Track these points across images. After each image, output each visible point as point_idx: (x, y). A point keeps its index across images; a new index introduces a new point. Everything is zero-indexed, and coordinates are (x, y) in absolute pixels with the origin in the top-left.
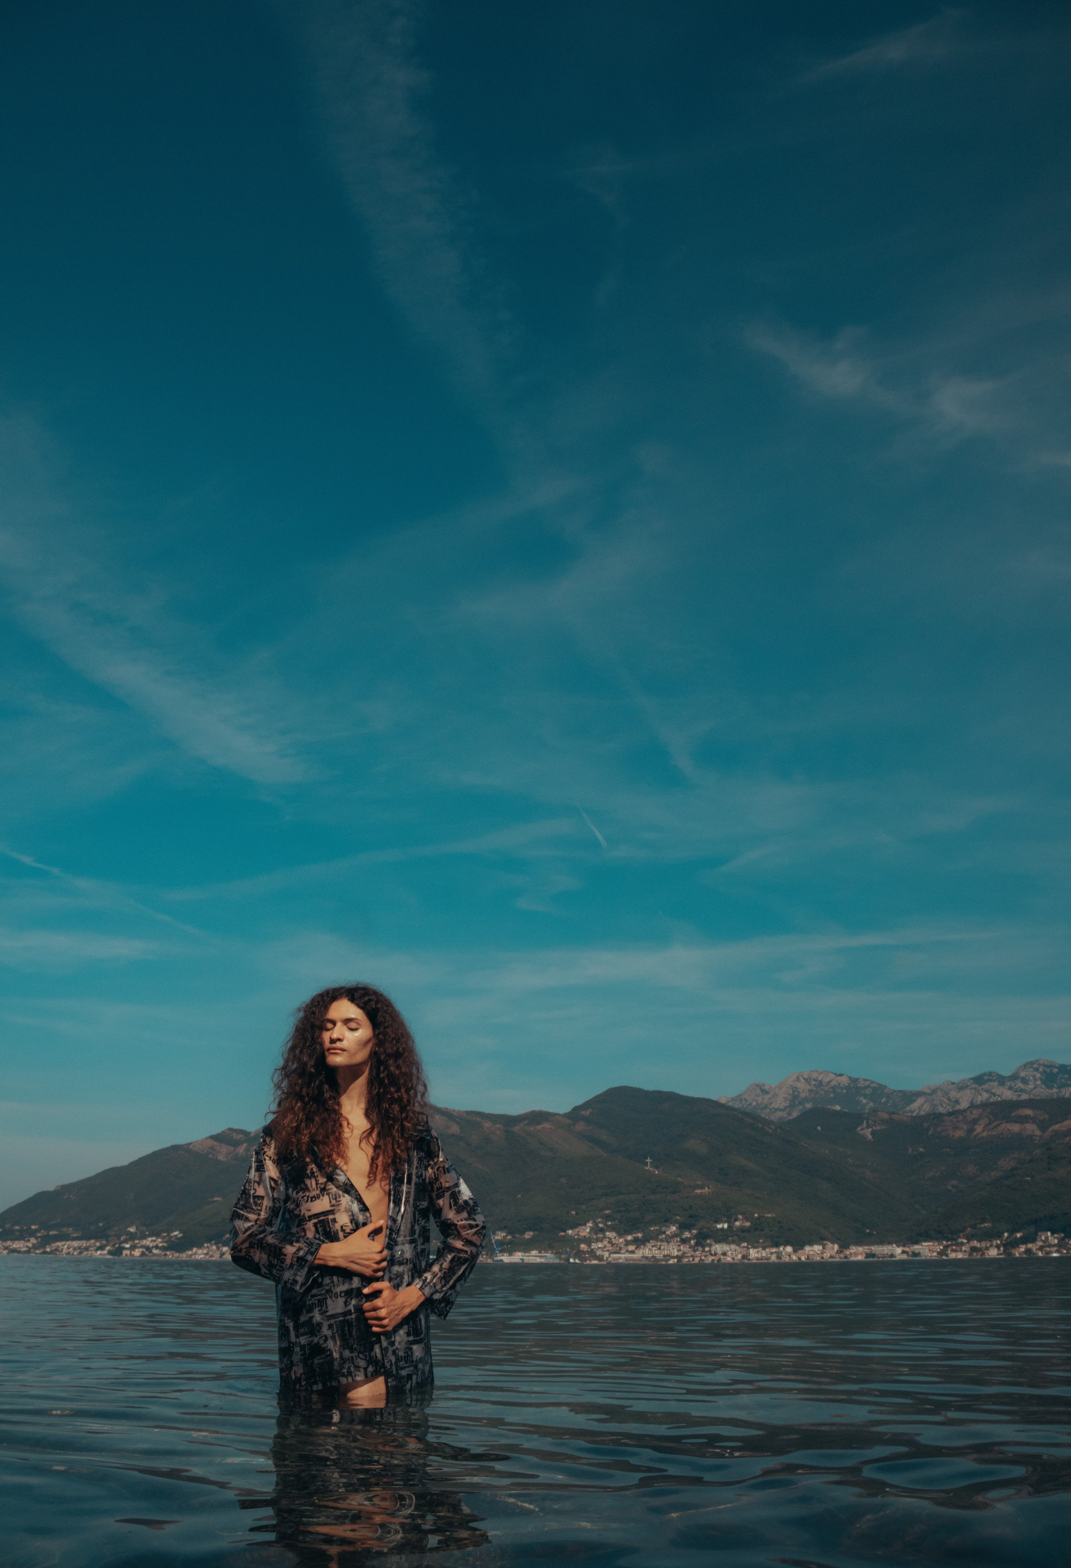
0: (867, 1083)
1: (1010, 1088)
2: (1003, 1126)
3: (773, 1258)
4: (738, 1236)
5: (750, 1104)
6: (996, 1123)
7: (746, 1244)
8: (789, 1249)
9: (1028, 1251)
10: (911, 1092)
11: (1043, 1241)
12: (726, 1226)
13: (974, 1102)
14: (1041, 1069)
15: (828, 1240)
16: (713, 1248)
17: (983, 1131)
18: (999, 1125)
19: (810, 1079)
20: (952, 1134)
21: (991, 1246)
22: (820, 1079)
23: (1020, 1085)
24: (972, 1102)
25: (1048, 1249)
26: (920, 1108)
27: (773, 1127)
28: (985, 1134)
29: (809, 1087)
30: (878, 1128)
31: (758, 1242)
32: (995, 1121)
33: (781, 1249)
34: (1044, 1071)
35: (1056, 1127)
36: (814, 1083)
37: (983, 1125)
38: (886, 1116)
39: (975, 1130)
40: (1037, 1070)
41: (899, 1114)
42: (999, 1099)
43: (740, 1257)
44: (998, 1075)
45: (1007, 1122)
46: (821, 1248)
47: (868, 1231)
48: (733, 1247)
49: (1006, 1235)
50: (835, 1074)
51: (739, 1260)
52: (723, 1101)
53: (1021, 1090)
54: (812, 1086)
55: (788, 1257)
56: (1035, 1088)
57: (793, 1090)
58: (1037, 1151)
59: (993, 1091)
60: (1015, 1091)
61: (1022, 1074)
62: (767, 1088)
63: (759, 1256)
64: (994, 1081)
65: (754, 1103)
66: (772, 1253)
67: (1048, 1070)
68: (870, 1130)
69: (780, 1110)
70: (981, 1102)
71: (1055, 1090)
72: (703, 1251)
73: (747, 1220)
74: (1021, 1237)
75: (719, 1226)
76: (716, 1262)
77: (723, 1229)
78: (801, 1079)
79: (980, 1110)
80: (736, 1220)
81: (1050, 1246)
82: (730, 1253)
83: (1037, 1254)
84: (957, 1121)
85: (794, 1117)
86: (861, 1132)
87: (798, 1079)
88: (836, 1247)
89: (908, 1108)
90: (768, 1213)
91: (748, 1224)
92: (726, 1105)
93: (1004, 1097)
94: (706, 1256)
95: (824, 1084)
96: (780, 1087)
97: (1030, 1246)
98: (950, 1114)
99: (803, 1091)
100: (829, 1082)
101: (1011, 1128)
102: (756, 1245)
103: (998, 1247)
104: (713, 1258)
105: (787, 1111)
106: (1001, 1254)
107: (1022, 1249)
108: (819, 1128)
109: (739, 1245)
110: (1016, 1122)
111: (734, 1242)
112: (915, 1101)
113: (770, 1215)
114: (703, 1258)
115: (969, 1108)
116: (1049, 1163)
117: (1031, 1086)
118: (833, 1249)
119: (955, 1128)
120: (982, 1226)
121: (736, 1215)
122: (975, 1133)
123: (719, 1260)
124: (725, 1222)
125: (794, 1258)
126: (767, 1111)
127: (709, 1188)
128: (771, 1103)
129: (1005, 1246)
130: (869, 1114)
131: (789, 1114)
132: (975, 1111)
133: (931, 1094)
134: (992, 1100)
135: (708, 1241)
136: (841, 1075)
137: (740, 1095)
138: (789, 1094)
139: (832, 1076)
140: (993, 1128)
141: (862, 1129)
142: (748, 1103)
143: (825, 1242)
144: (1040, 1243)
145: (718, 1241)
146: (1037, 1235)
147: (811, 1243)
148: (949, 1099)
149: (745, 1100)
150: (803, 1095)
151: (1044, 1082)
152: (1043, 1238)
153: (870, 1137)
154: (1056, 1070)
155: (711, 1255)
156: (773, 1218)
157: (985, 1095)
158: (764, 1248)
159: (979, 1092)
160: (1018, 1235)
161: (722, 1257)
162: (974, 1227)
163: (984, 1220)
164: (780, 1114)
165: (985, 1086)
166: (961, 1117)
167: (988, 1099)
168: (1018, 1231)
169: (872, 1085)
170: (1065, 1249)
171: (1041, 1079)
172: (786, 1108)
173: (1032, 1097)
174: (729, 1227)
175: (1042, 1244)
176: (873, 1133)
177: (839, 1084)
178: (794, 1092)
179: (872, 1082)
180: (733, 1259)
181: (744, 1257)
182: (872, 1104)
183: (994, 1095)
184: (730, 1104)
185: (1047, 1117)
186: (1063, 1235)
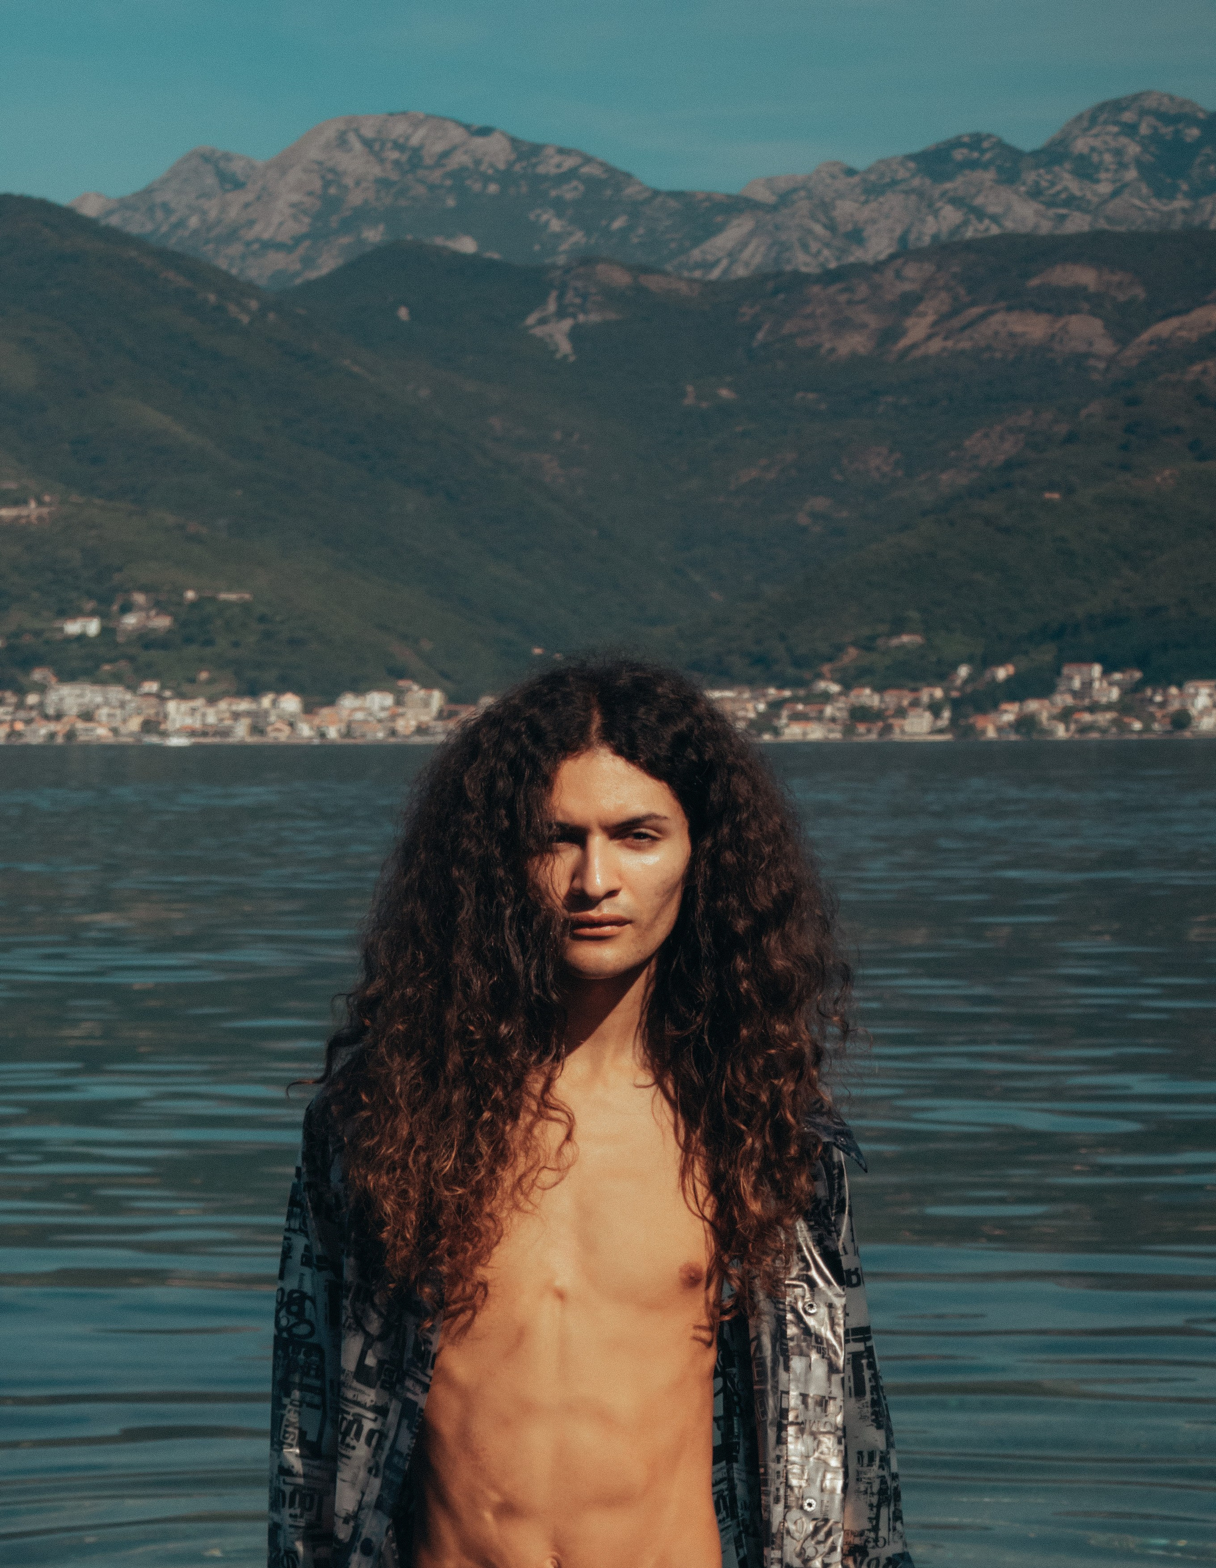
0: (569, 163)
1: (1035, 193)
2: (997, 318)
3: (241, 732)
4: (132, 659)
5: (181, 223)
6: (975, 311)
7: (152, 687)
8: (291, 703)
9: (1026, 723)
10: (709, 197)
11: (1075, 694)
12: (93, 627)
13: (912, 237)
14: (1144, 129)
15: (414, 678)
16: (52, 697)
17: (929, 337)
18: (983, 317)
19: (383, 144)
20: (828, 346)
21: (915, 704)
22: (415, 141)
23: (1070, 183)
24: (903, 239)
25: (1087, 717)
26: (732, 255)
27: (254, 304)
28: (935, 346)
29: (376, 171)
30: (595, 318)
31: (192, 681)
32: (973, 304)
33: (266, 701)
34: (1155, 137)
35: (1164, 328)
36: (395, 155)
37: (930, 318)
38: (620, 278)
39: (904, 333)
40: (1130, 130)
41: (665, 274)
42: (995, 230)
43: (134, 724)
44: (1001, 145)
45: (1010, 309)
46: (388, 700)
47: (537, 651)
48: (116, 693)
49: (963, 671)
50: (467, 127)
51: (131, 734)
52: (90, 210)
53: (1071, 202)
54: (389, 166)
55: (287, 730)
56: (1116, 194)
57: (323, 177)
58: (1095, 407)
59: (979, 201)
60: (1050, 204)
61: (1081, 145)
62: (237, 168)
63: (196, 723)
64: (985, 167)
65: (194, 222)
66: (236, 716)
67: (1167, 131)
68: (567, 324)
69: (279, 247)
70: (935, 237)
71: (1180, 203)
72: (20, 705)
73: (160, 607)
74: (1009, 680)
75: (73, 628)
76: (60, 740)
77: (82, 638)
78: (352, 138)
79: (929, 268)
80: (127, 608)
81: (1094, 708)
82: (104, 712)
83: (1051, 732)
84: (850, 302)
85: (324, 271)
86: (538, 331)
87: (342, 141)
88: (437, 698)
89: (696, 254)
90: (229, 590)
91: (162, 622)
92: (103, 223)
93: (1009, 225)
94: (28, 722)
95: (428, 161)
96: (282, 165)
97: (1033, 705)
98: (829, 277)
99: (358, 183)
100: (446, 154)
101: (1018, 328)
102: (186, 688)
103: (935, 709)
104: (53, 727)
105: (301, 250)
106: (941, 731)
107: (1009, 713)
108: (403, 313)
109: (133, 688)
110: (1038, 310)
111: (117, 679)
112: (719, 229)
113: (232, 597)
114: (19, 726)
115: (892, 257)
116: (1125, 447)
117: (1105, 188)
118: (426, 704)
119: (842, 325)
120: (895, 642)
121: (128, 591)
122: (904, 343)
123: (71, 735)
124: (92, 614)
125: (306, 731)
126: (236, 249)
127: (40, 503)
128: (251, 223)
129: (956, 705)
130: (567, 270)
131: (308, 262)
132: (911, 271)
133: (773, 208)
134: (969, 234)
135: (38, 675)
136: (485, 132)
137: (149, 191)
138: (310, 194)
139: (457, 134)
140: (964, 328)
141: (543, 321)
142: (174, 219)
143: (402, 683)
144: (1063, 700)
145: (68, 676)
146: (1058, 673)
147: (359, 687)
148: (831, 227)
149: (167, 209)
150: (356, 198)
151: (1146, 171)
152: (1077, 684)
153: (565, 347)
154: (1194, 132)
155: (47, 717)
156: (245, 606)
157: (951, 215)
158: (212, 700)
159: (930, 206)
160: (1002, 673)
161: (80, 725)
162: (867, 645)
163: (899, 626)
164: (277, 261)
165: (956, 185)
166: (863, 290)
167: (957, 229)
168: (1001, 663)
169: (585, 170)
170: (1138, 718)
171: (1139, 164)
172: (298, 240)
173: (1102, 224)
174: (105, 631)
175: (1069, 700)
176: (575, 335)
177: (478, 162)
178: (327, 184)
179: (588, 160)
180: (115, 731)
181: (149, 726)
182: (578, 237)
183: (980, 214)
184: (114, 221)
185: (1139, 292)
186: (1138, 675)
